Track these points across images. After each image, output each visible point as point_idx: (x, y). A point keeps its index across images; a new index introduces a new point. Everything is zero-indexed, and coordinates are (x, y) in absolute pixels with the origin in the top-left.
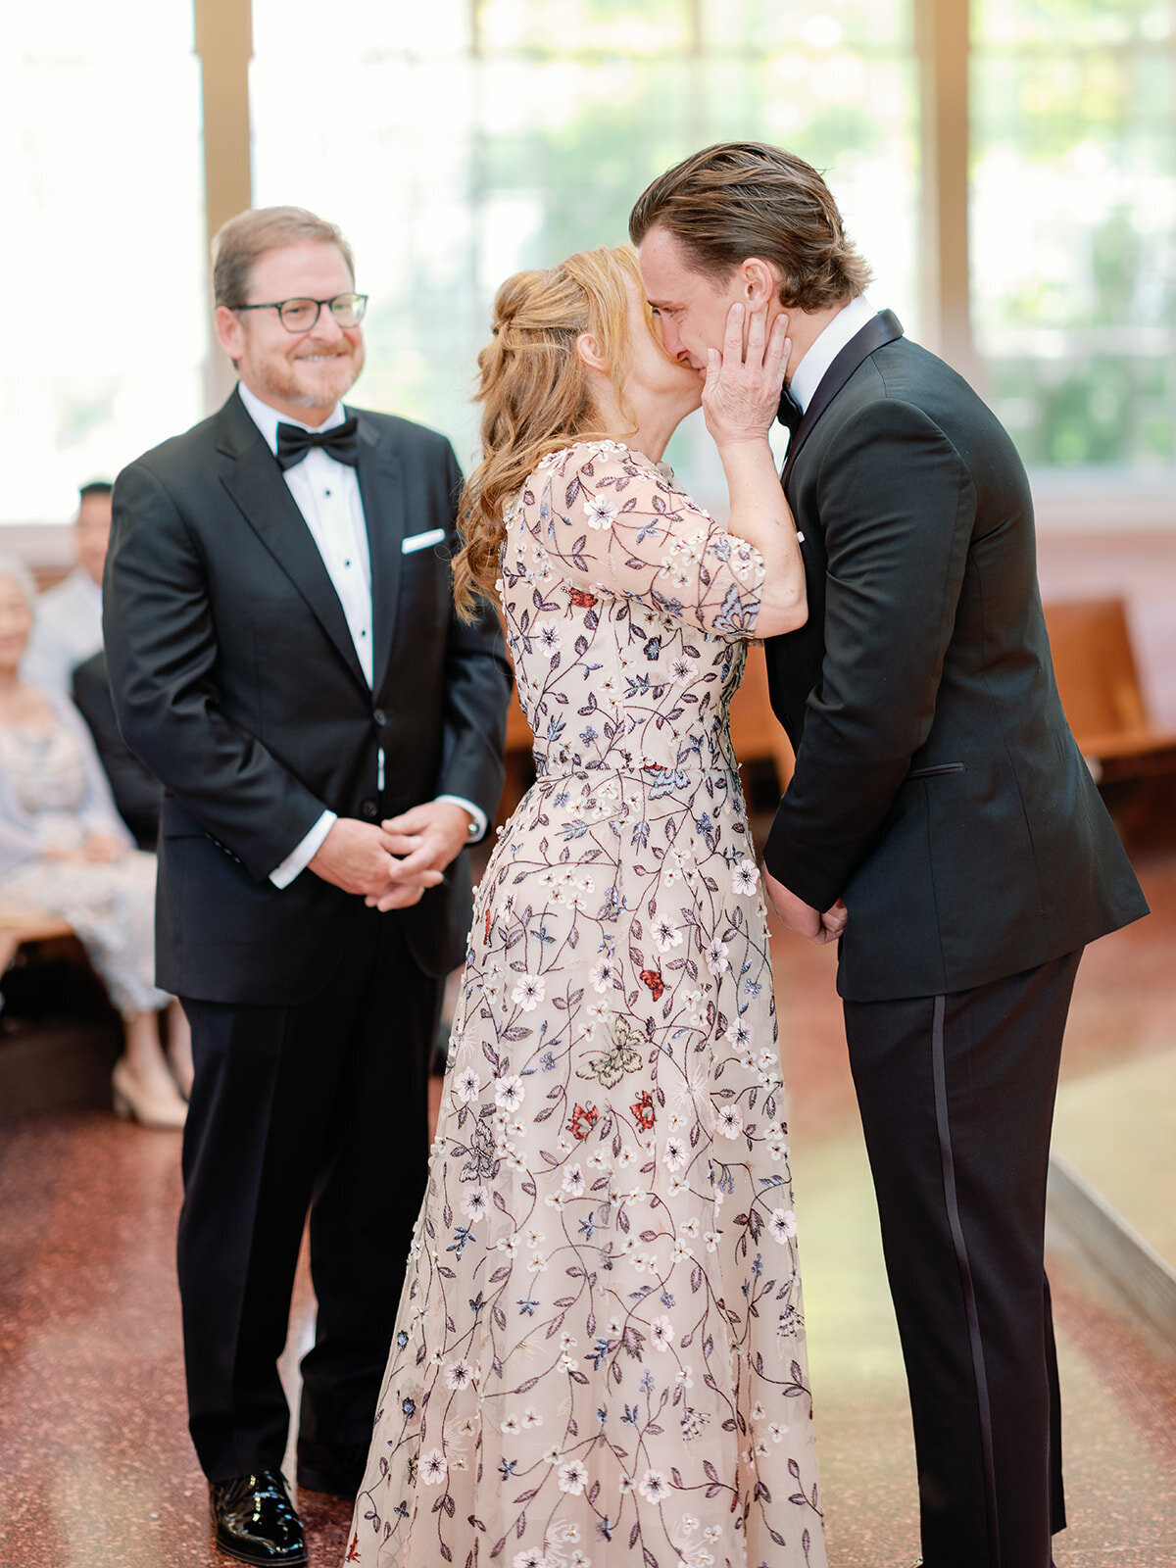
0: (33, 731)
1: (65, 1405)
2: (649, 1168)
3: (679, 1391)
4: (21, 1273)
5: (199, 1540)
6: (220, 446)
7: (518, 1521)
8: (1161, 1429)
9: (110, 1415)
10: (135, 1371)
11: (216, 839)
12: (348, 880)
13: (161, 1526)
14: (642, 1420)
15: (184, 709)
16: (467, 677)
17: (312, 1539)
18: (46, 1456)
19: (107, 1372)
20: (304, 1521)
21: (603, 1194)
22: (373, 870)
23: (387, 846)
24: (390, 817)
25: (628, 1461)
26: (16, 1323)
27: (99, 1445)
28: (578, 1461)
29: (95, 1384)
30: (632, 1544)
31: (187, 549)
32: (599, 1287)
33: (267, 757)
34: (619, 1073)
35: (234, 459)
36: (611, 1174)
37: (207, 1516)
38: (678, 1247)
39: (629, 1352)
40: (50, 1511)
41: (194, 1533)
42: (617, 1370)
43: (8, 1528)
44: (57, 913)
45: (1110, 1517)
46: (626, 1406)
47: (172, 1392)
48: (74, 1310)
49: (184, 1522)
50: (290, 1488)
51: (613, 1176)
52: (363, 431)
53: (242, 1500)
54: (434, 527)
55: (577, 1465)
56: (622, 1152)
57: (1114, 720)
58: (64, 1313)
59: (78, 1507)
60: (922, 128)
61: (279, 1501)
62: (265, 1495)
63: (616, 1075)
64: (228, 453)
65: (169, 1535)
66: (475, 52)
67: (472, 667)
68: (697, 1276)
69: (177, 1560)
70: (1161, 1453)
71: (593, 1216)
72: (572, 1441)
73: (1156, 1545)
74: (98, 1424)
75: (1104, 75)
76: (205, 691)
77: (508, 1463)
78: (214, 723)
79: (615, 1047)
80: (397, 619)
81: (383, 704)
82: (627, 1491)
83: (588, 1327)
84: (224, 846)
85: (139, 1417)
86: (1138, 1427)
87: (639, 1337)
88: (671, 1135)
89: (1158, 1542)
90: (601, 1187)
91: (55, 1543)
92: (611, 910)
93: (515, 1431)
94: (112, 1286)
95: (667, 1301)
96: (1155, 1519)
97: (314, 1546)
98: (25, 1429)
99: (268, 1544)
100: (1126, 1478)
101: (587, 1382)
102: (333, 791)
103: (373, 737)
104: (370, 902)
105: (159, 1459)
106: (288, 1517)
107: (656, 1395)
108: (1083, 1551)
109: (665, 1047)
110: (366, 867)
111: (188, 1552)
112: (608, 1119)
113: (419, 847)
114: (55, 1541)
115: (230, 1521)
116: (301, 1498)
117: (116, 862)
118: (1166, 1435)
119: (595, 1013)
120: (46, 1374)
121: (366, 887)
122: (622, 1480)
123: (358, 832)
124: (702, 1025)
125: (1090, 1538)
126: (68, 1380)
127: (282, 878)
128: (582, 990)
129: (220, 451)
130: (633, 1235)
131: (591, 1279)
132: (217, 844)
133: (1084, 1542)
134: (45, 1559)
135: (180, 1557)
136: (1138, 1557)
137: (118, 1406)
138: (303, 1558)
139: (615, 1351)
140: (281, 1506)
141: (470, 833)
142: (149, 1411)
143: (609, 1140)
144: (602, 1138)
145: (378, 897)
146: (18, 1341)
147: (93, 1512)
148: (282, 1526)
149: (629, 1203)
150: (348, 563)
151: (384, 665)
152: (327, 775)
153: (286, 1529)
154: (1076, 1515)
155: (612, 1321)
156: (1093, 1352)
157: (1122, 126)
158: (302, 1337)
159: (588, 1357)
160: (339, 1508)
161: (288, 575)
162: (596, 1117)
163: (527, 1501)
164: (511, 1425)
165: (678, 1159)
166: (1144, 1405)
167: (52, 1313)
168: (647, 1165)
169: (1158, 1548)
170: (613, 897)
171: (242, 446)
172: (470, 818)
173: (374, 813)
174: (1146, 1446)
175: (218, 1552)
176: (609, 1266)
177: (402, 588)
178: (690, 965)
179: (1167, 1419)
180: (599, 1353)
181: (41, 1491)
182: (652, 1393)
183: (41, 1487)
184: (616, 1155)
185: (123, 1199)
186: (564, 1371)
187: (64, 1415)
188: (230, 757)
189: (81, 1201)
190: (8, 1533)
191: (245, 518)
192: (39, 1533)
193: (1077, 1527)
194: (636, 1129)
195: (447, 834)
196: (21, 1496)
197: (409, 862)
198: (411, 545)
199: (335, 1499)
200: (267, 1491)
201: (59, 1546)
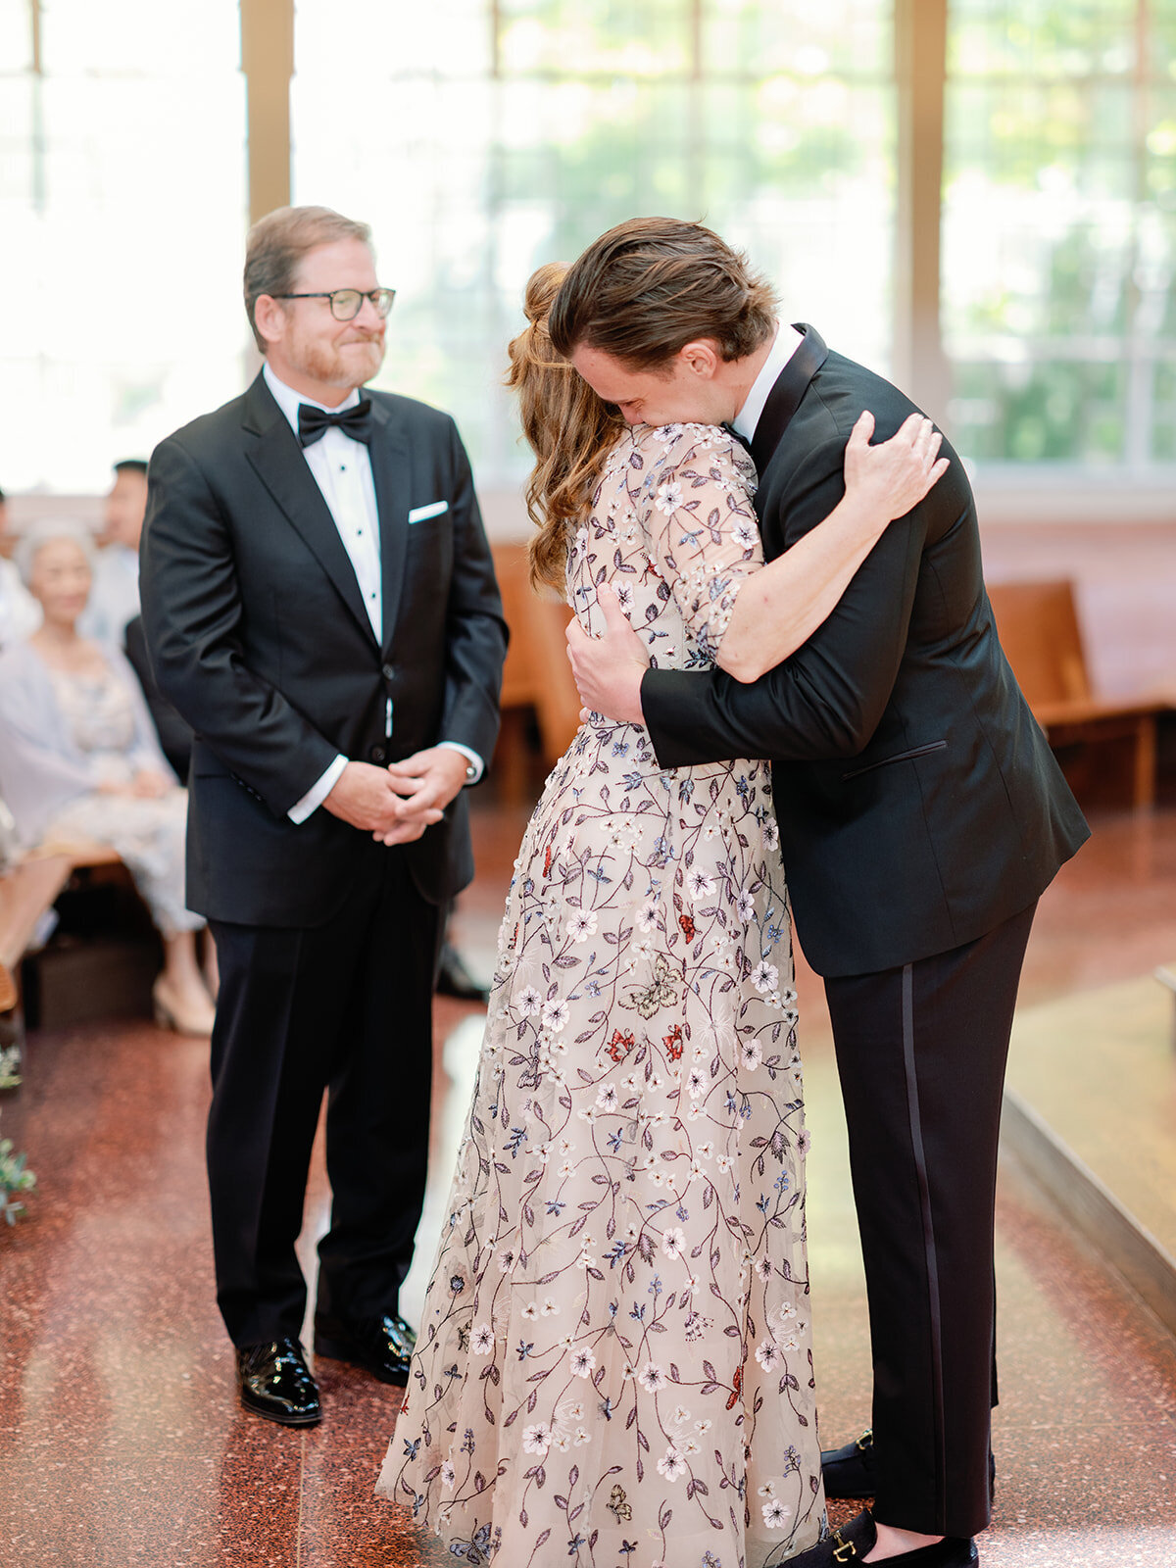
0: (89, 680)
1: (109, 1278)
2: (674, 1095)
3: (686, 1296)
4: (71, 1160)
5: (225, 1398)
6: (246, 425)
7: (530, 1397)
8: (1085, 1322)
9: (149, 1287)
10: (171, 1249)
11: (239, 779)
12: (358, 818)
13: (192, 1385)
14: (648, 1318)
15: (211, 663)
16: (467, 634)
17: (326, 1400)
18: (91, 1321)
19: (147, 1250)
20: (319, 1384)
21: (632, 1113)
22: (381, 808)
23: (393, 786)
24: (396, 761)
25: (633, 1352)
26: (66, 1204)
27: (138, 1313)
28: (588, 1348)
29: (136, 1259)
30: (629, 1425)
31: (215, 519)
32: (621, 1194)
33: (286, 705)
34: (656, 1006)
35: (259, 436)
36: (641, 1096)
37: (233, 1378)
38: (693, 1167)
39: (643, 1256)
40: (94, 1370)
41: (221, 1392)
42: (630, 1270)
43: (57, 1384)
44: (107, 842)
45: (1038, 1399)
46: (635, 1303)
47: (205, 1268)
48: (116, 1194)
49: (213, 1383)
50: (307, 1355)
51: (643, 1098)
52: (377, 413)
53: (264, 1364)
54: (439, 499)
55: (588, 1352)
56: (652, 1078)
57: (1060, 690)
58: (108, 1197)
59: (119, 1367)
60: (899, 151)
61: (297, 1366)
62: (285, 1360)
63: (653, 1008)
64: (254, 431)
65: (199, 1393)
66: (495, 74)
67: (471, 625)
68: (709, 1193)
69: (206, 1415)
70: (1085, 1343)
71: (622, 1132)
72: (584, 1329)
73: (1079, 1424)
74: (139, 1295)
75: (1067, 104)
76: (230, 646)
77: (525, 1345)
78: (238, 675)
79: (654, 982)
80: (404, 585)
81: (391, 661)
82: (629, 1378)
83: (608, 1229)
84: (247, 785)
85: (174, 1289)
86: (1066, 1320)
87: (652, 1244)
88: (695, 1065)
89: (1080, 1421)
90: (632, 1106)
91: (98, 1399)
92: (660, 858)
93: (534, 1317)
94: (152, 1174)
95: (682, 1215)
96: (1078, 1401)
97: (327, 1407)
98: (72, 1297)
99: (287, 1403)
100: (1053, 1365)
101: (602, 1278)
102: (346, 736)
103: (382, 689)
104: (377, 837)
105: (190, 1327)
106: (305, 1380)
107: (663, 1298)
108: (1013, 1428)
109: (694, 986)
110: (373, 806)
111: (216, 1409)
112: (643, 1046)
113: (422, 789)
114: (98, 1397)
115: (255, 1383)
116: (317, 1364)
117: (162, 797)
118: (1090, 1328)
119: (639, 950)
120: (92, 1249)
121: (374, 824)
122: (625, 1368)
123: (366, 774)
124: (727, 968)
125: (1020, 1417)
126: (112, 1255)
127: (299, 814)
128: (631, 929)
129: (246, 429)
130: (655, 1153)
131: (616, 1188)
132: (241, 783)
133: (1014, 1419)
134: (89, 1412)
135: (209, 1412)
136: (1062, 1434)
137: (155, 1279)
138: (317, 1416)
139: (631, 1253)
140: (299, 1371)
141: (468, 776)
142: (183, 1285)
143: (642, 1066)
144: (636, 1063)
145: (385, 833)
146: (68, 1220)
147: (132, 1372)
148: (299, 1388)
149: (654, 1124)
150: (360, 533)
151: (392, 624)
152: (340, 723)
153: (303, 1390)
154: (1007, 1396)
155: (628, 1228)
156: (1026, 1254)
157: (1084, 151)
158: (318, 1222)
159: (606, 1257)
160: (352, 1374)
161: (307, 544)
162: (632, 1044)
163: (540, 1381)
164: (530, 1311)
165: (699, 1088)
166: (1071, 1300)
167: (98, 1195)
168: (674, 1092)
169: (1080, 1427)
170: (661, 846)
171: (265, 425)
172: (469, 763)
173: (382, 757)
174: (1072, 1337)
175: (243, 1410)
176: (632, 1178)
177: (408, 556)
178: (720, 914)
179: (1092, 1313)
180: (616, 1253)
181: (87, 1352)
182: (659, 1295)
183: (86, 1349)
184: (647, 1079)
185: (161, 1097)
186: (583, 1267)
187: (108, 1286)
188: (252, 706)
189: (125, 1099)
190: (56, 1388)
191: (268, 491)
192: (84, 1389)
193: (1008, 1407)
194: (667, 1059)
195: (447, 777)
196: (68, 1355)
197: (413, 802)
198: (417, 516)
199: (347, 1365)
200: (286, 1356)
201: (102, 1400)
